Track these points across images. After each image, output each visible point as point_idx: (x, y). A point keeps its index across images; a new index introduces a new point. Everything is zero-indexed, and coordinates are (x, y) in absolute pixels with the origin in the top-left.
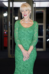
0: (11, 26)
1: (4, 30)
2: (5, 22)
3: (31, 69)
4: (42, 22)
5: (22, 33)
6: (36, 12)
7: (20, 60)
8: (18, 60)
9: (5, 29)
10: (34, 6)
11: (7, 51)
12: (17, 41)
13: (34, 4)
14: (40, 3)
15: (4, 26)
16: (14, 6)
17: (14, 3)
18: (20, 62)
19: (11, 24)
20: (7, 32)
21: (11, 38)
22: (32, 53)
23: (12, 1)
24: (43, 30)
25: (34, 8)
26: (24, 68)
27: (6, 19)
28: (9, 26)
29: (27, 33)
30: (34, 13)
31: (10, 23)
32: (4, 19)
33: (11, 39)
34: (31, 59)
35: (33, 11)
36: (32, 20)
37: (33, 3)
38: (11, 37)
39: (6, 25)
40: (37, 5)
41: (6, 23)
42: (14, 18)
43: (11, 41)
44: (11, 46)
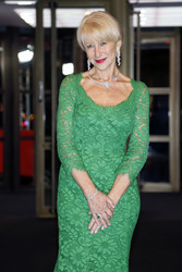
0: (48, 97)
1: (22, 115)
2: (24, 85)
3: (120, 261)
4: (166, 84)
5: (91, 125)
6: (142, 45)
7: (79, 227)
8: (73, 226)
9: (25, 111)
10: (135, 24)
11: (34, 193)
12: (69, 155)
13: (135, 16)
14: (157, 14)
15: (21, 99)
16: (59, 25)
17: (59, 12)
18: (78, 233)
19: (48, 92)
20: (32, 122)
21: (48, 144)
22: (123, 201)
23: (49, 7)
24: (170, 114)
25: (136, 29)
26: (95, 256)
27: (28, 72)
28: (41, 97)
29: (109, 127)
30: (135, 51)
31: (42, 87)
32: (21, 71)
33: (48, 148)
34: (121, 223)
35: (132, 41)
36: (128, 76)
37: (132, 13)
38: (46, 141)
39: (28, 96)
40: (146, 18)
41: (28, 88)
42: (60, 69)
43: (48, 153)
44: (46, 174)
